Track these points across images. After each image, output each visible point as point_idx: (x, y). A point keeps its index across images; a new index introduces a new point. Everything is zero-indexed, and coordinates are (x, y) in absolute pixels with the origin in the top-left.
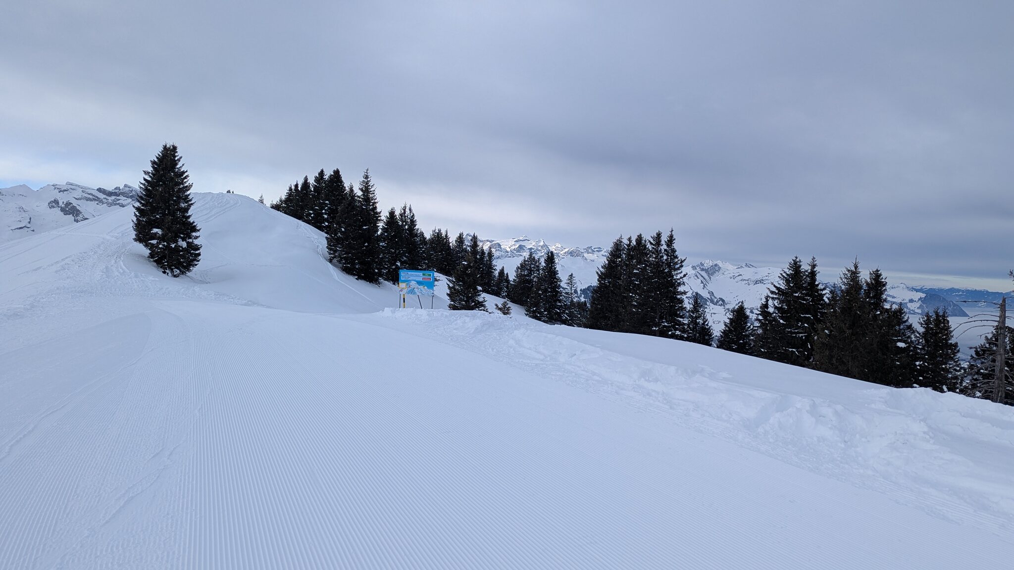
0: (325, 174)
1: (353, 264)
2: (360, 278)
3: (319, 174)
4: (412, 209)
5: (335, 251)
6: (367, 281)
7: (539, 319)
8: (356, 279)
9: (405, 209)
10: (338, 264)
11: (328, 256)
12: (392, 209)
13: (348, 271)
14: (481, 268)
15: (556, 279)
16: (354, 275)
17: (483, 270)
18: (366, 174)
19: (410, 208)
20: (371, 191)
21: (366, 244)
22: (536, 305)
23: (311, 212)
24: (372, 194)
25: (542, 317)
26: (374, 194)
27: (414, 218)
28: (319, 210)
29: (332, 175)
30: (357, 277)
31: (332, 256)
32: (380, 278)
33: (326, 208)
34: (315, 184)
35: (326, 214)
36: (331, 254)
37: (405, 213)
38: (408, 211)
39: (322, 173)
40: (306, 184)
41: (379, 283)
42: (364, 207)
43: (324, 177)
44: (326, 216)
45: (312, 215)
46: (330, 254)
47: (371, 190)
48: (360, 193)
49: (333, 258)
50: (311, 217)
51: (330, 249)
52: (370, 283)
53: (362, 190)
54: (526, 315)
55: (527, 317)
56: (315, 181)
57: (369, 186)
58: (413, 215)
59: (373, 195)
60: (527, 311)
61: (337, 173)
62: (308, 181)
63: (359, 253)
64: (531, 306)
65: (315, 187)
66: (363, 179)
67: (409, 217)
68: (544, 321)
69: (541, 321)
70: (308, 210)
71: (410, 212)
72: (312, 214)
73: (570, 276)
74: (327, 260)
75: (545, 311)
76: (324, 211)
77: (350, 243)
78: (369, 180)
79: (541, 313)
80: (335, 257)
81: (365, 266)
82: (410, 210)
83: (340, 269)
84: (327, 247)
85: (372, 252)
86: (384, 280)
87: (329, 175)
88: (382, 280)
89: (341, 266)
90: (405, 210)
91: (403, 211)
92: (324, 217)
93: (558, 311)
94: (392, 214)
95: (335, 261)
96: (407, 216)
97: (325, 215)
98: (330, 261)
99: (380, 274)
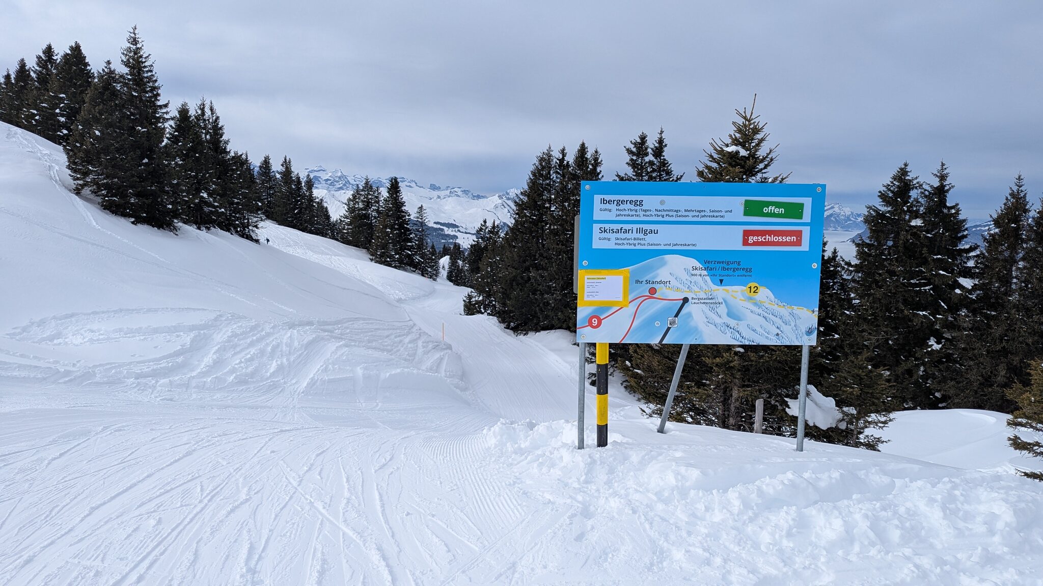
0: (56, 52)
1: (124, 196)
2: (138, 220)
3: (44, 52)
4: (215, 107)
5: (86, 174)
6: (153, 226)
7: (389, 265)
8: (133, 223)
9: (204, 108)
10: (92, 196)
11: (72, 183)
12: (183, 105)
13: (115, 208)
14: (299, 201)
15: (403, 212)
16: (130, 216)
17: (302, 203)
18: (133, 35)
19: (211, 107)
20: (145, 67)
21: (146, 161)
22: (384, 246)
23: (35, 112)
24: (147, 72)
25: (392, 261)
26: (151, 71)
27: (218, 124)
28: (50, 109)
29: (68, 54)
30: (133, 220)
31: (81, 182)
32: (176, 221)
33: (62, 105)
34: (38, 68)
35: (62, 116)
36: (78, 179)
37: (203, 114)
38: (208, 112)
39: (49, 51)
40: (22, 70)
41: (175, 229)
42: (134, 94)
43: (55, 58)
44: (63, 119)
45: (37, 118)
46: (75, 180)
47: (146, 64)
48: (125, 70)
49: (83, 186)
50: (36, 120)
51: (75, 171)
52: (159, 228)
53: (127, 64)
54: (372, 260)
55: (373, 263)
56: (38, 64)
57: (141, 57)
58: (218, 118)
59: (150, 74)
60: (371, 255)
61: (76, 49)
62: (27, 68)
63: (133, 176)
64: (377, 248)
65: (39, 74)
66: (129, 45)
67: (211, 121)
68: (395, 267)
69: (392, 267)
70: (28, 110)
71: (212, 114)
72: (36, 115)
73: (420, 208)
74: (70, 190)
75: (396, 254)
76: (58, 111)
77: (115, 158)
78: (139, 46)
79: (391, 257)
80: (86, 184)
81: (147, 199)
82: (212, 109)
83: (99, 206)
84: (69, 167)
85: (157, 174)
86: (185, 223)
87: (62, 53)
88: (180, 224)
89: (100, 201)
90: (203, 110)
91: (199, 112)
92: (59, 121)
93: (410, 253)
94: (184, 112)
95: (86, 191)
96: (208, 120)
97: (60, 118)
98: (78, 191)
99: (175, 214)
